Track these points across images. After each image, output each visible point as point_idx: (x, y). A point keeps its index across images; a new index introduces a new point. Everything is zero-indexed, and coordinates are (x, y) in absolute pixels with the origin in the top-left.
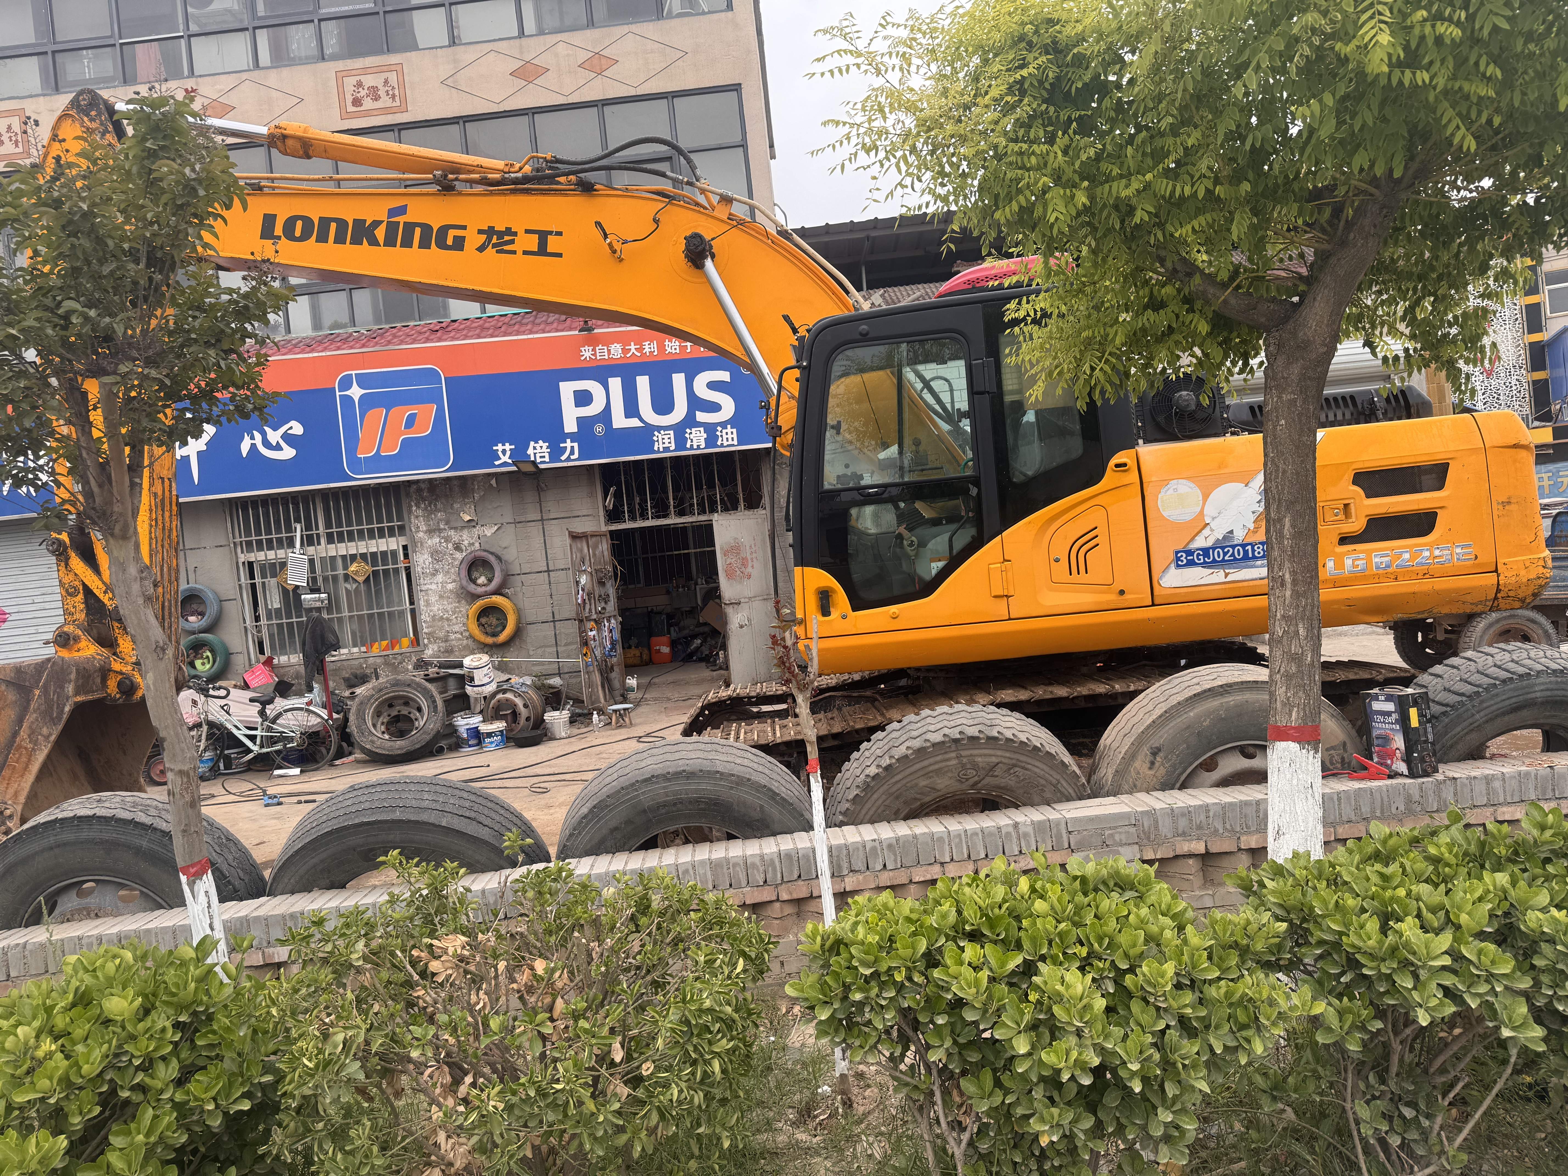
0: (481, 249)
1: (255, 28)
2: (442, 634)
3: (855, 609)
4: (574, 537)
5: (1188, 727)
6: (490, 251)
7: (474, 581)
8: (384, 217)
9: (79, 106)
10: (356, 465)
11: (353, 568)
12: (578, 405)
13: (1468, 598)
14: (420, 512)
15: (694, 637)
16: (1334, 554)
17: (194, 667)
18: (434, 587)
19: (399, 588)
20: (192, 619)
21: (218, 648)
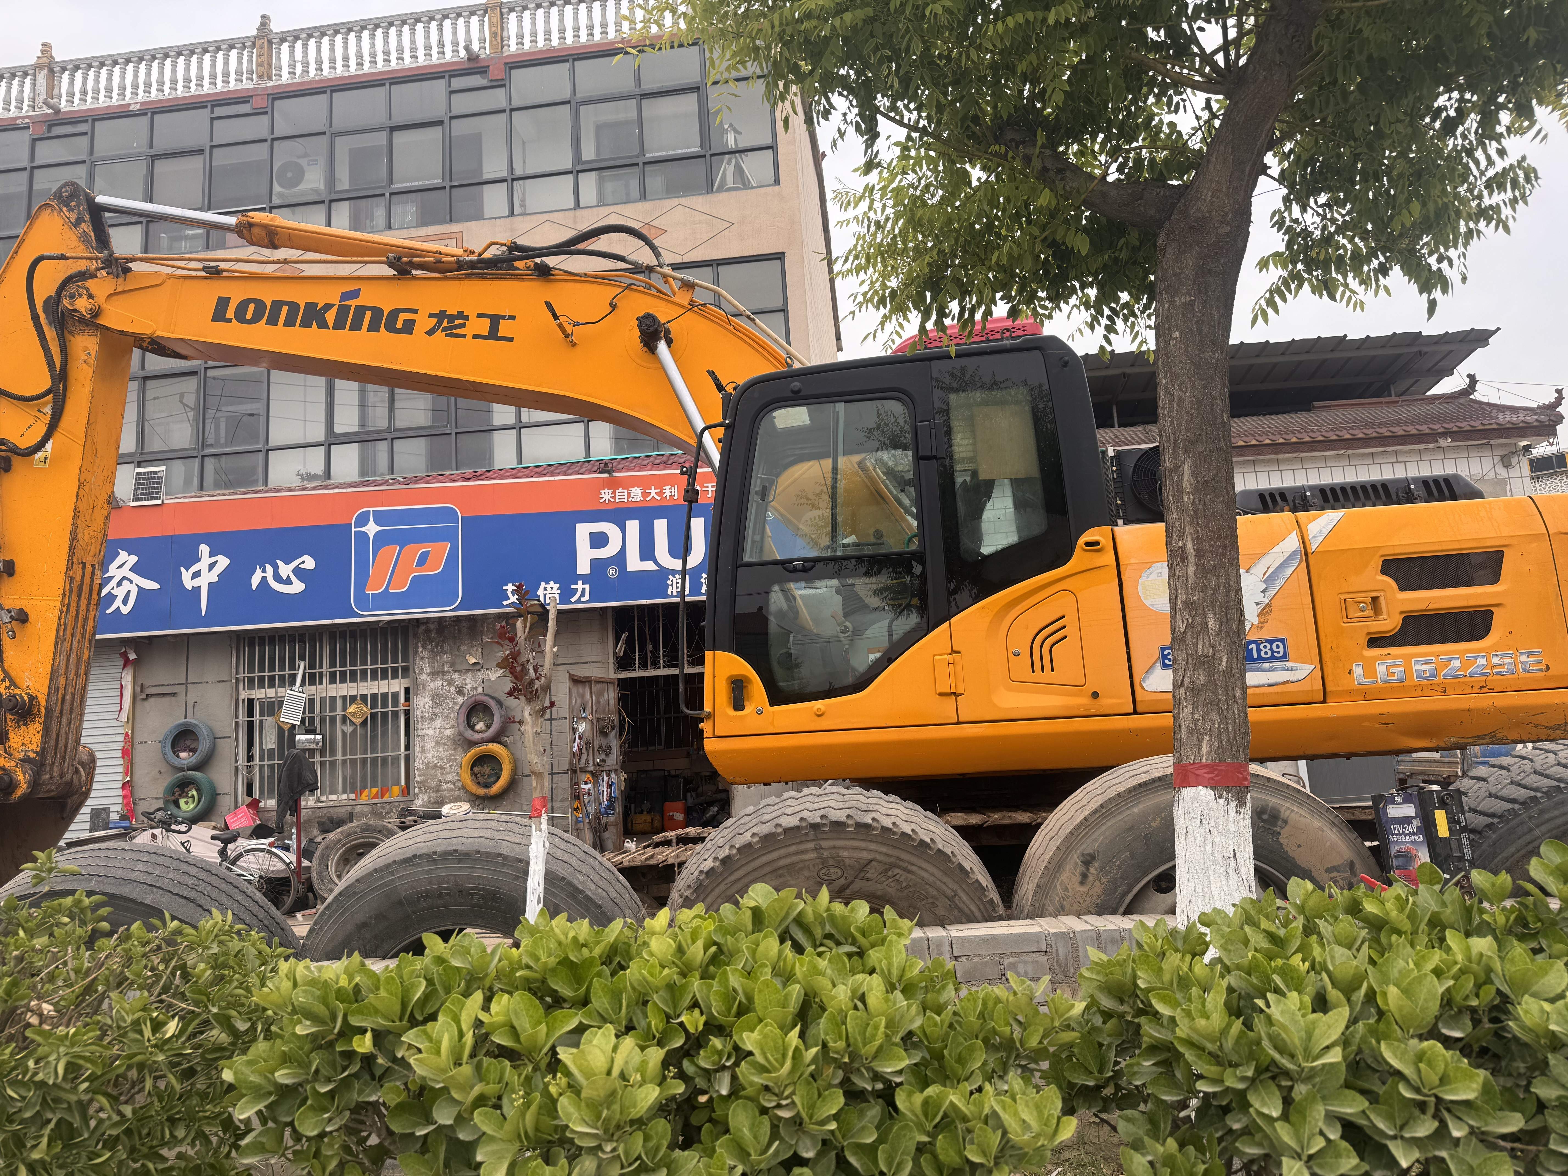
0: (430, 333)
1: (331, 201)
2: (433, 784)
3: (772, 704)
4: (576, 681)
5: (1131, 828)
6: (440, 334)
7: (471, 727)
8: (336, 300)
9: (61, 197)
10: (363, 601)
11: (352, 709)
12: (592, 547)
13: (1541, 719)
14: (426, 654)
15: (711, 804)
16: (1362, 658)
17: (178, 807)
18: (431, 732)
19: (397, 732)
20: (183, 755)
21: (205, 787)
